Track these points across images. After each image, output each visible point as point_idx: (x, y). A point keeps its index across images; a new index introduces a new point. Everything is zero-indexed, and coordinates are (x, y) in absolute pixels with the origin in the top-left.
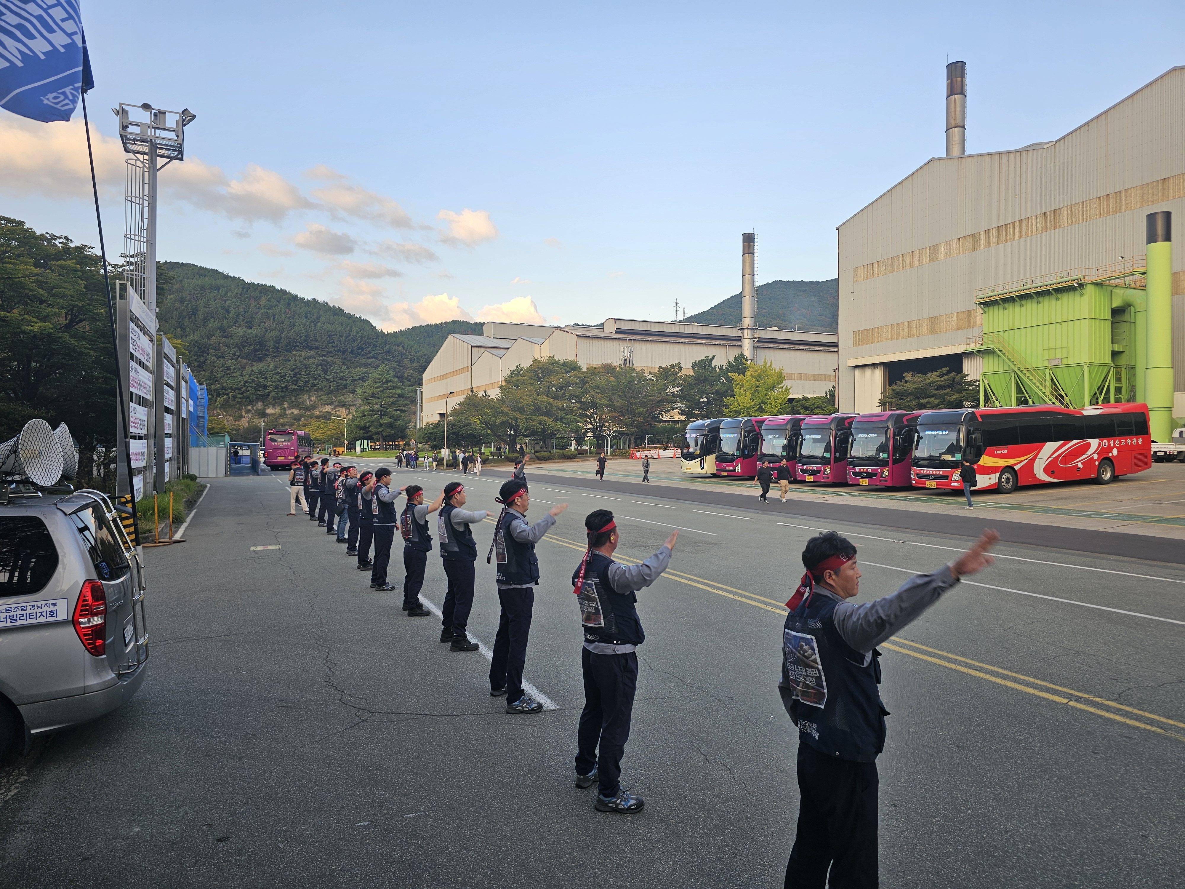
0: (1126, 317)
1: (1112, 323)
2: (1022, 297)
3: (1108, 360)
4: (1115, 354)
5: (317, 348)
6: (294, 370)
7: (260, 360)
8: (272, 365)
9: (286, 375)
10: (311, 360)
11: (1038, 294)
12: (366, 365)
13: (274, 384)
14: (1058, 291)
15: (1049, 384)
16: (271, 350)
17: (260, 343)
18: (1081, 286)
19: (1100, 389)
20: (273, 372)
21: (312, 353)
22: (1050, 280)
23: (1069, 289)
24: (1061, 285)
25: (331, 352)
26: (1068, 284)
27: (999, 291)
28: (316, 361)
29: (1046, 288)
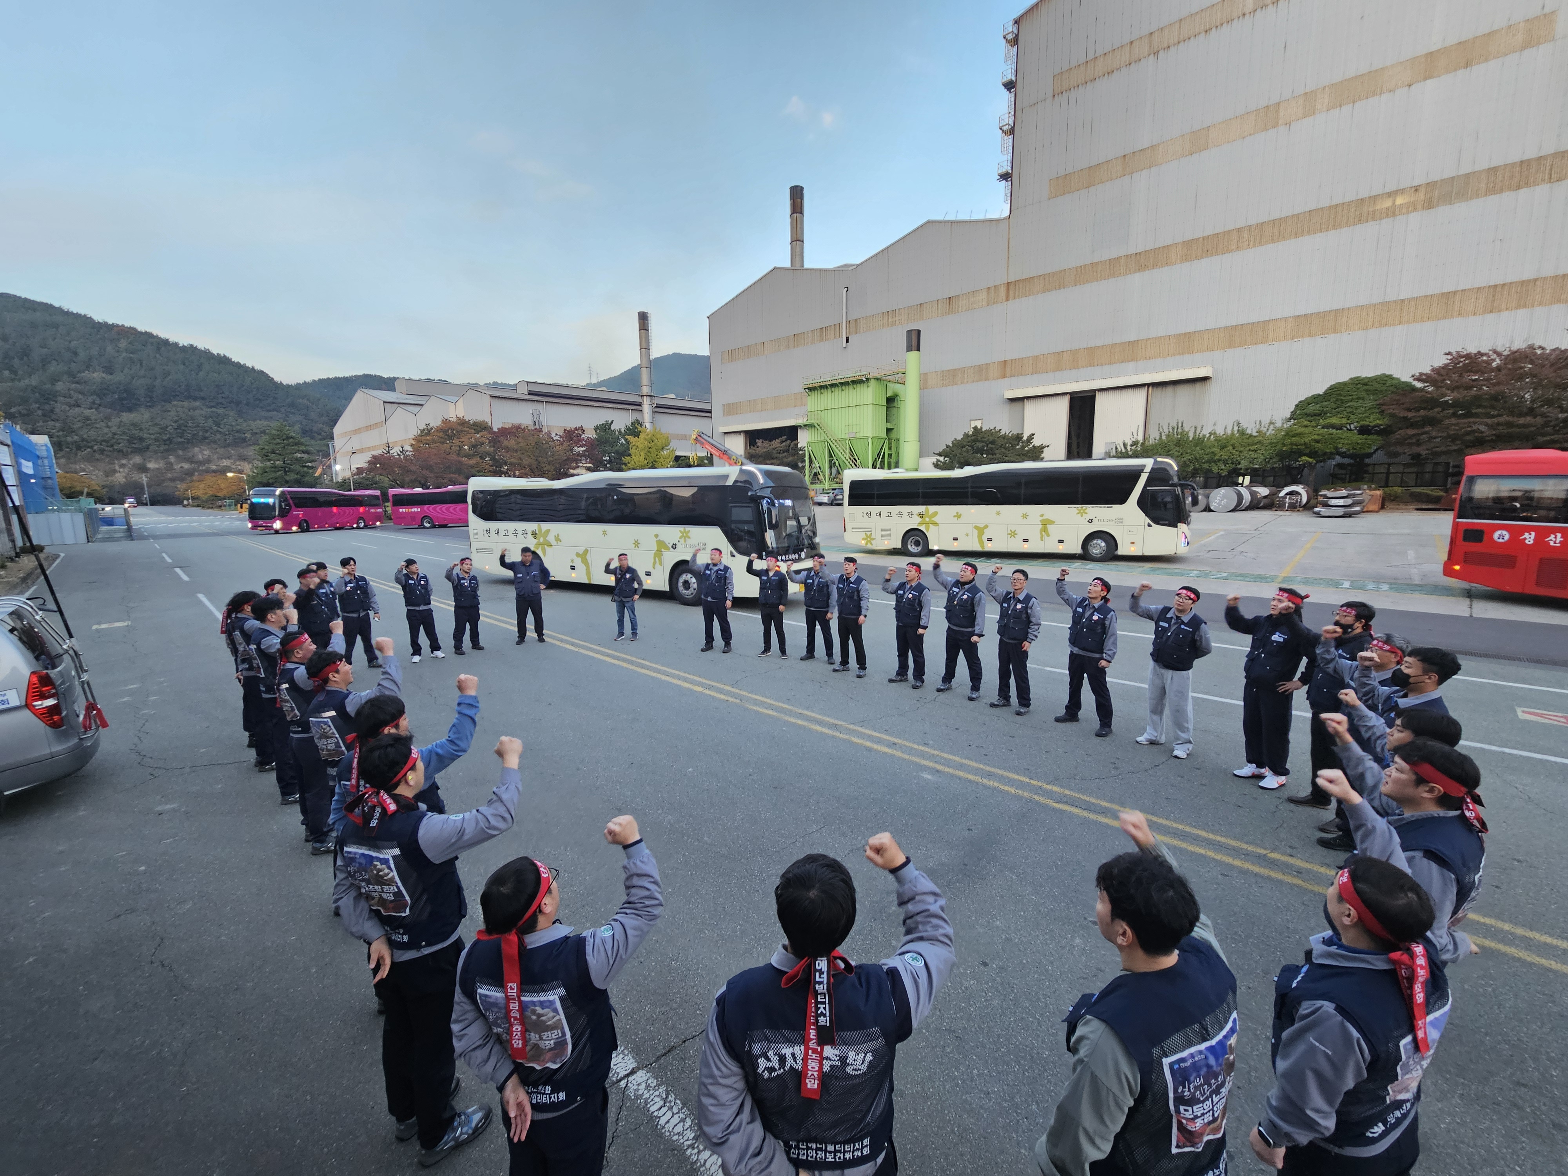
0: (895, 404)
1: (887, 408)
2: (832, 386)
3: (883, 434)
4: (889, 431)
5: (203, 398)
6: (176, 422)
7: (130, 410)
8: (147, 416)
9: (167, 427)
10: (197, 411)
11: (842, 384)
12: (266, 418)
13: (153, 437)
14: (854, 382)
15: (848, 451)
16: (142, 399)
17: (126, 390)
18: (868, 380)
19: (879, 455)
20: (150, 424)
21: (198, 404)
22: (848, 374)
23: (860, 382)
24: (856, 379)
25: (221, 403)
26: (859, 378)
27: (818, 380)
28: (203, 413)
29: (846, 380)
